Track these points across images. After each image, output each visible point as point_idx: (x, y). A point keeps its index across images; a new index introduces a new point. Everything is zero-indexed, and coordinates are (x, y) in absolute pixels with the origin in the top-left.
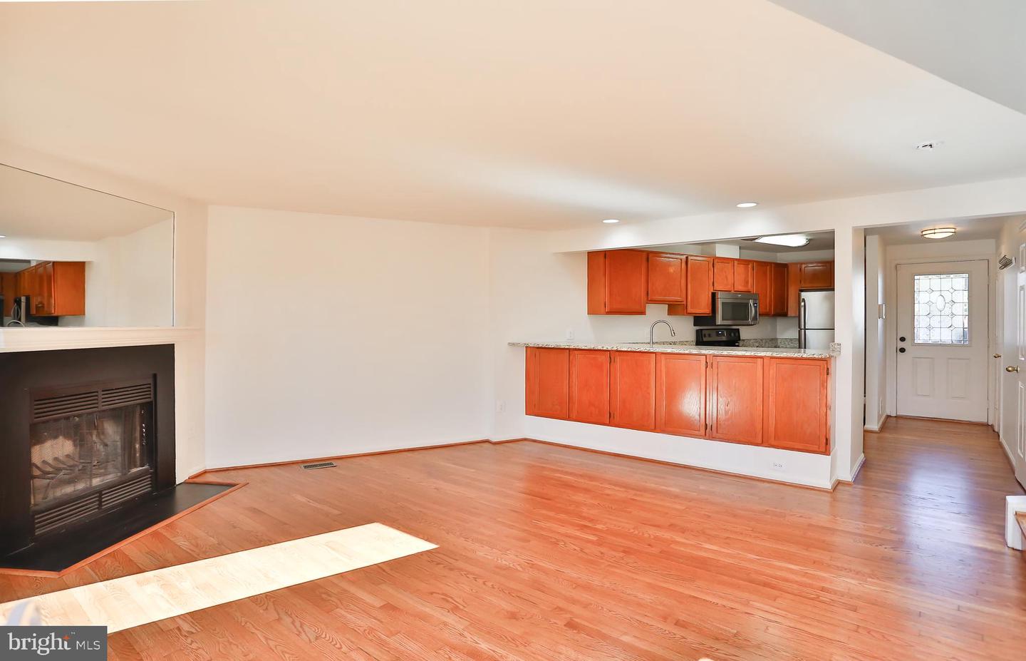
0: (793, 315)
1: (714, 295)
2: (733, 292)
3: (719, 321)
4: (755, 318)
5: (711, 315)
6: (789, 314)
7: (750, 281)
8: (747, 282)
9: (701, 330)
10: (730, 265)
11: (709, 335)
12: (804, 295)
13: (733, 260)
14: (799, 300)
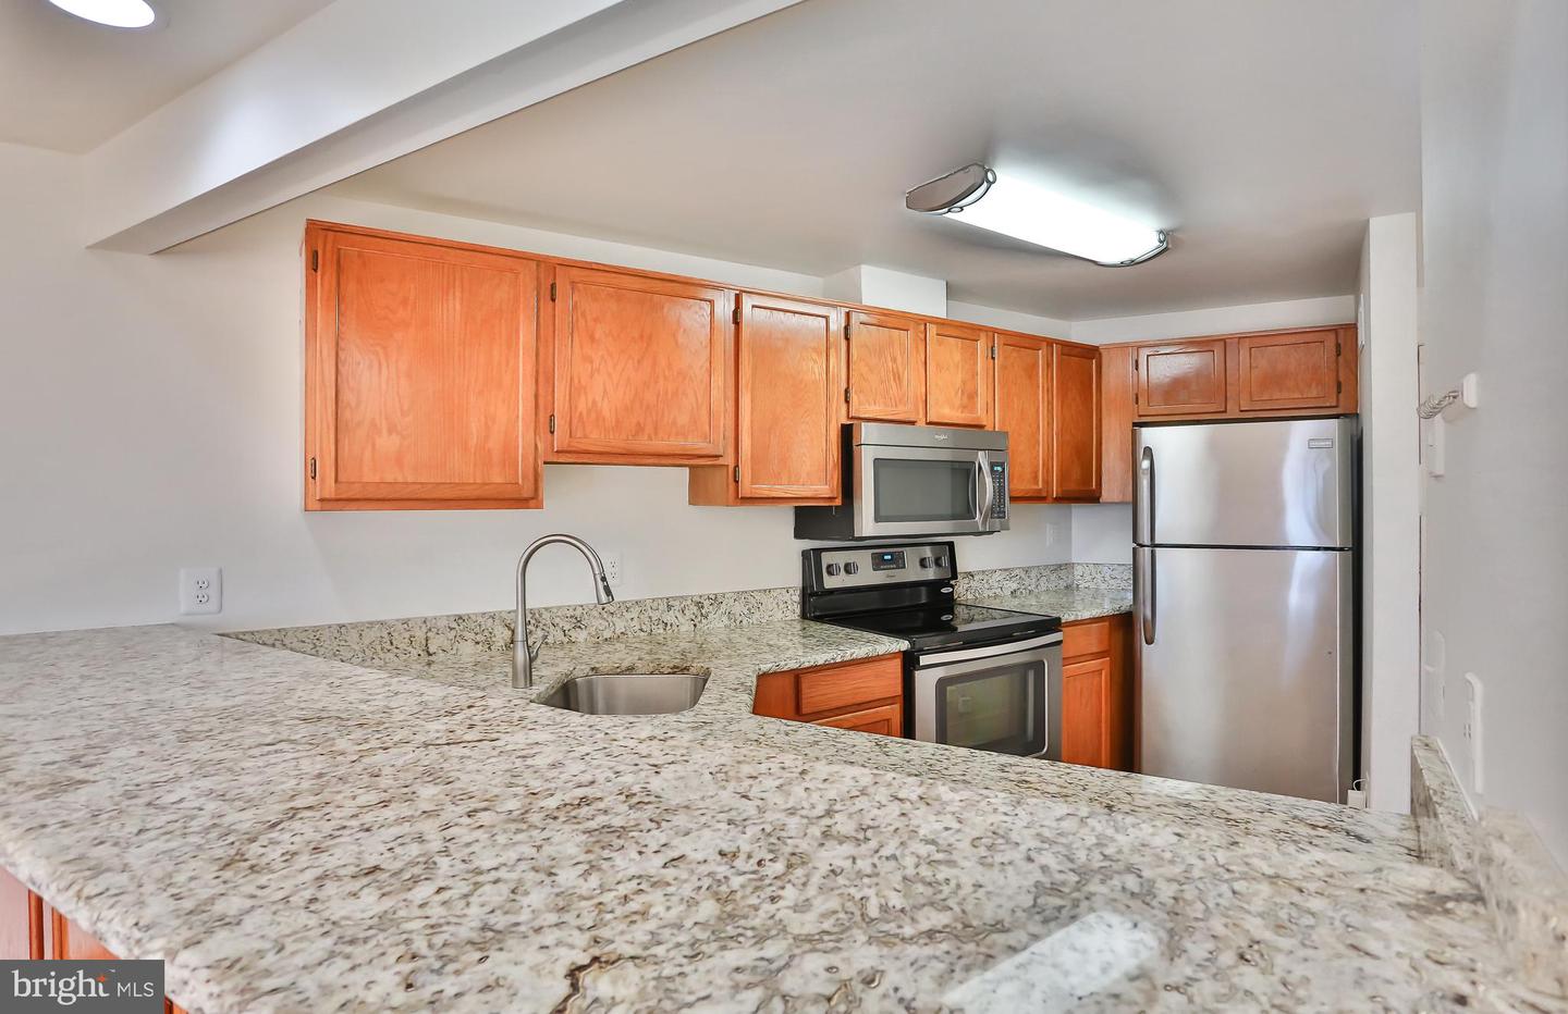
0: (1116, 497)
1: (847, 434)
2: (921, 423)
3: (867, 523)
4: (997, 511)
5: (838, 502)
6: (1106, 496)
7: (982, 389)
8: (972, 396)
9: (819, 552)
10: (907, 338)
11: (848, 569)
12: (1149, 436)
13: (924, 321)
14: (1136, 454)
